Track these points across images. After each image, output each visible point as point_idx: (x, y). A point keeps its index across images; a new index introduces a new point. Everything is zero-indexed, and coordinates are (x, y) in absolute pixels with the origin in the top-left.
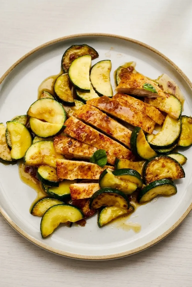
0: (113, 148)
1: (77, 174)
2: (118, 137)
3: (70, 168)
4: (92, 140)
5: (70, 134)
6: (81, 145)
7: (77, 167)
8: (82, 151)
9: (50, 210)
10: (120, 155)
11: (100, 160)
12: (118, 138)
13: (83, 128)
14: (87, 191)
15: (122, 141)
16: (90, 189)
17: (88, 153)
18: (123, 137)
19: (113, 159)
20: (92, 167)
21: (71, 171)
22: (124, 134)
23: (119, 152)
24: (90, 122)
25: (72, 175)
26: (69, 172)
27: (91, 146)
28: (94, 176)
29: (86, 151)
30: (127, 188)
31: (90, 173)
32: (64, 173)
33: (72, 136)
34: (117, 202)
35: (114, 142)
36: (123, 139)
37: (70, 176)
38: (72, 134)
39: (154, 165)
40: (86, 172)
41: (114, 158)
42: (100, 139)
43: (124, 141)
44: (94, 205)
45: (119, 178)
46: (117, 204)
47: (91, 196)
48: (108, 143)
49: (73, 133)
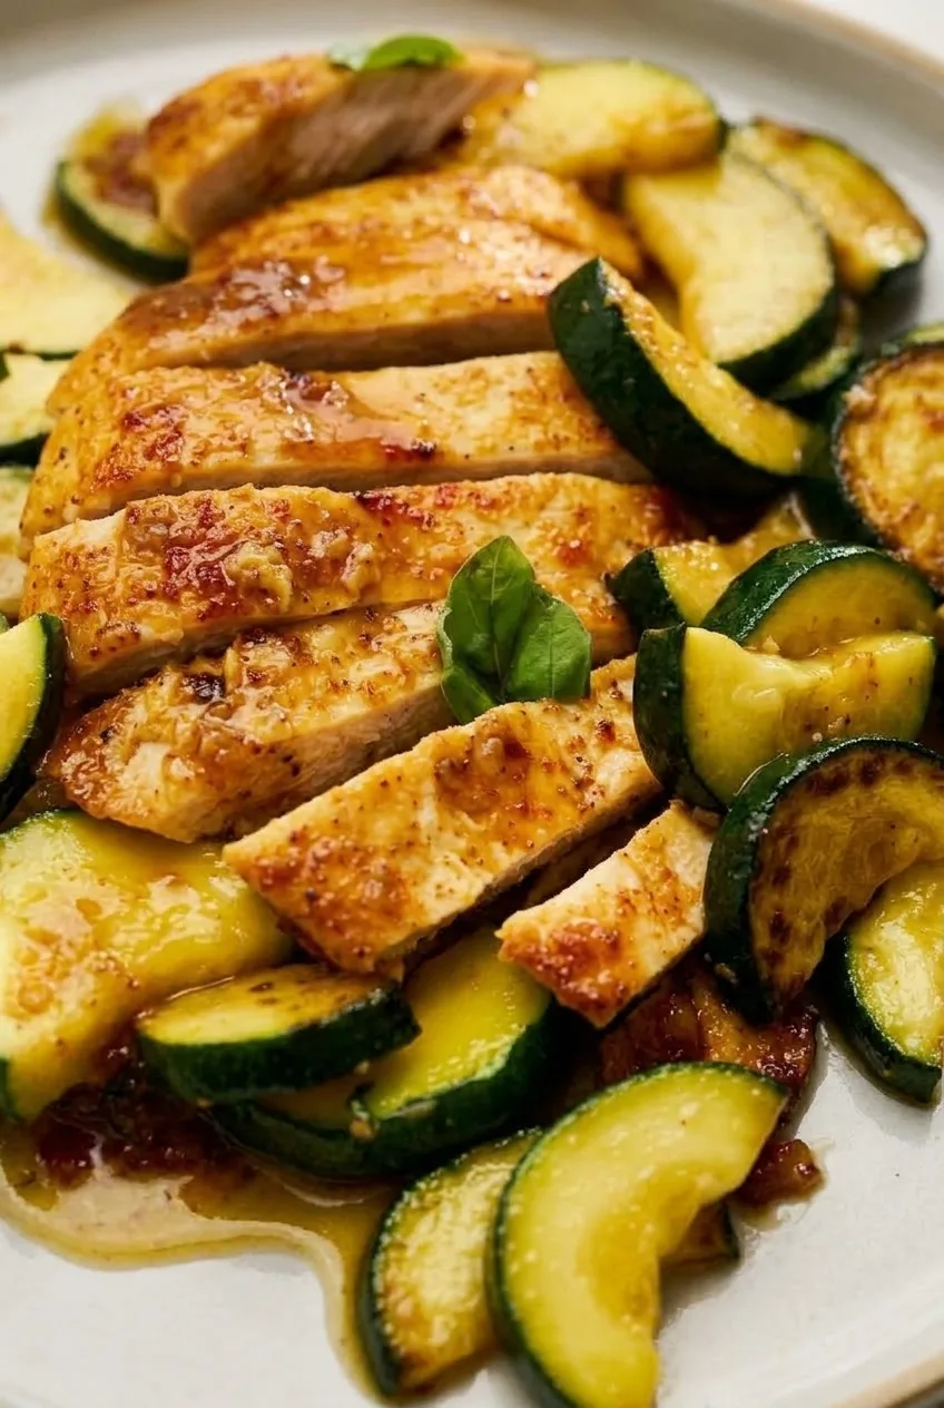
0: (527, 524)
1: (462, 844)
2: (488, 442)
3: (383, 829)
4: (337, 563)
5: (147, 631)
6: (299, 651)
7: (429, 786)
8: (338, 687)
9: (513, 1210)
10: (608, 548)
11: (524, 659)
12: (493, 449)
13: (206, 521)
14: (644, 898)
15: (539, 446)
16: (654, 877)
17: (395, 670)
18: (527, 419)
19: (595, 601)
20: (519, 732)
21: (408, 843)
22: (512, 394)
23: (593, 530)
24: (211, 462)
25: (439, 874)
26: (407, 866)
27: (368, 614)
28: (581, 785)
29: (364, 670)
30: (874, 684)
31: (542, 786)
32: (373, 891)
33: (171, 634)
34: (894, 822)
35: (494, 487)
36: (535, 433)
37: (433, 892)
38: (160, 624)
39: (875, 450)
40: (509, 793)
41: (594, 589)
42: (386, 523)
43: (557, 442)
44: (775, 958)
45: (770, 643)
46: (907, 840)
47: (695, 916)
48: (466, 517)
49: (160, 608)
